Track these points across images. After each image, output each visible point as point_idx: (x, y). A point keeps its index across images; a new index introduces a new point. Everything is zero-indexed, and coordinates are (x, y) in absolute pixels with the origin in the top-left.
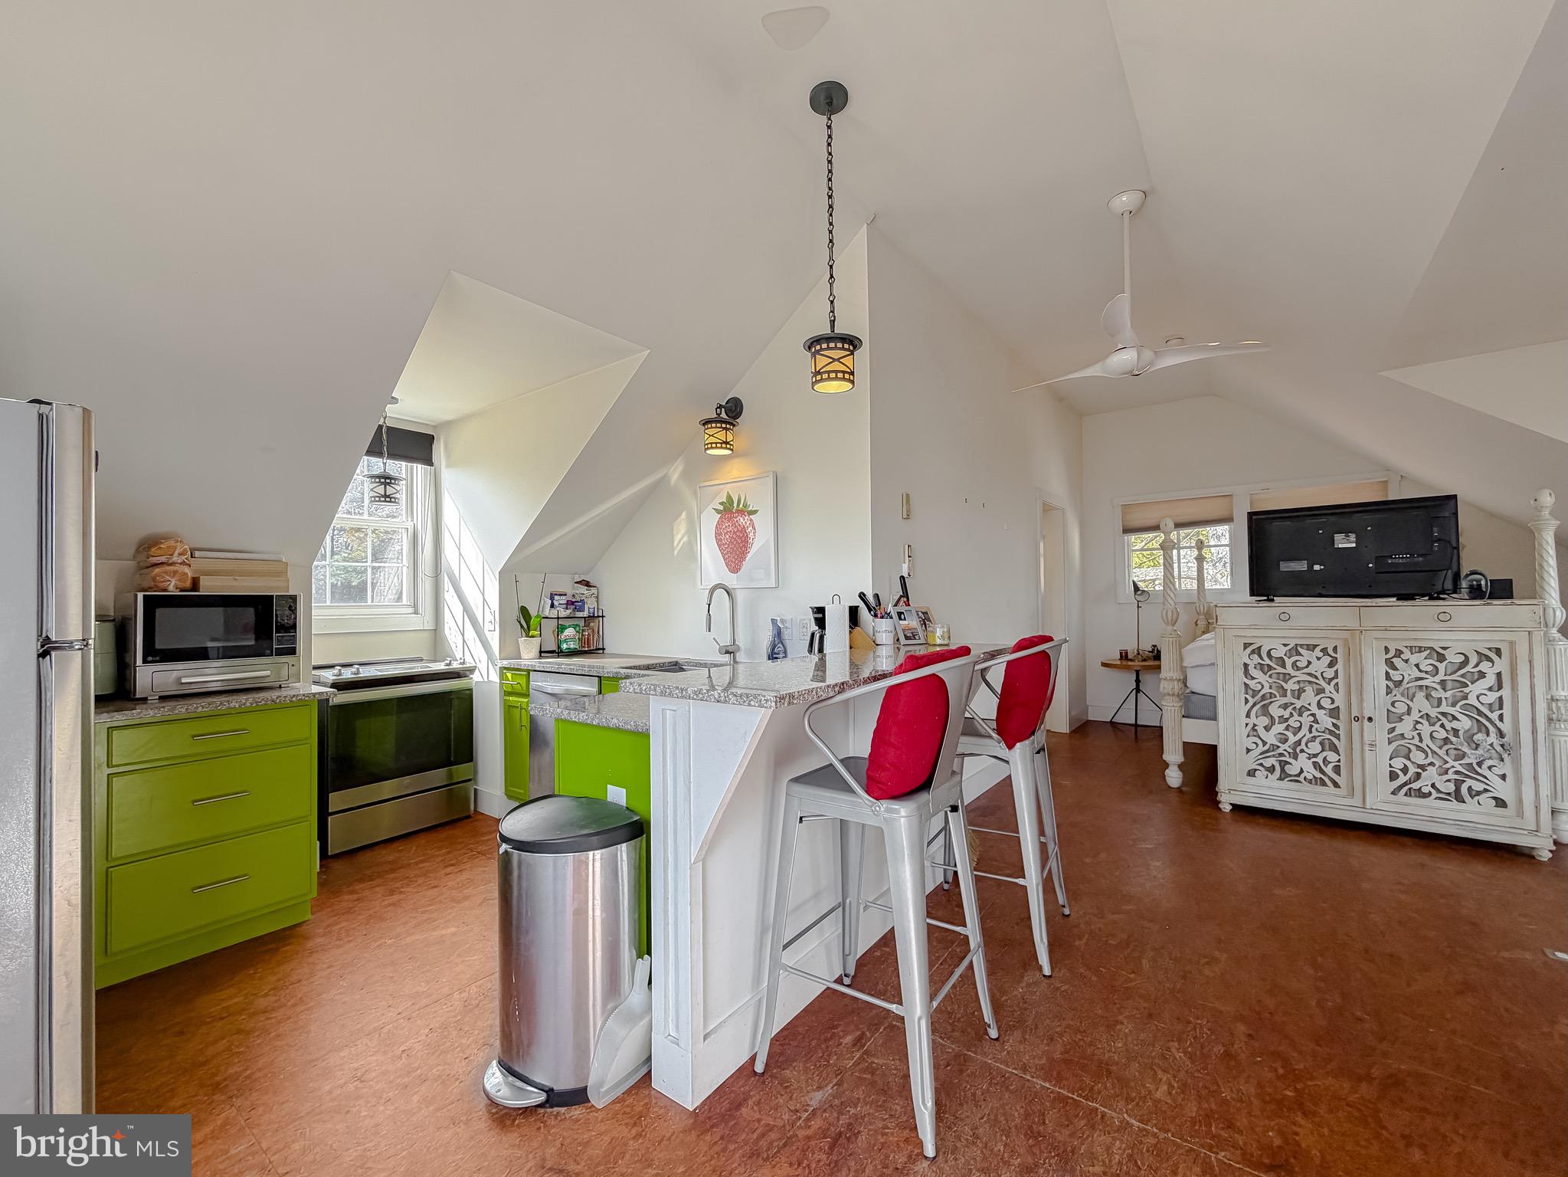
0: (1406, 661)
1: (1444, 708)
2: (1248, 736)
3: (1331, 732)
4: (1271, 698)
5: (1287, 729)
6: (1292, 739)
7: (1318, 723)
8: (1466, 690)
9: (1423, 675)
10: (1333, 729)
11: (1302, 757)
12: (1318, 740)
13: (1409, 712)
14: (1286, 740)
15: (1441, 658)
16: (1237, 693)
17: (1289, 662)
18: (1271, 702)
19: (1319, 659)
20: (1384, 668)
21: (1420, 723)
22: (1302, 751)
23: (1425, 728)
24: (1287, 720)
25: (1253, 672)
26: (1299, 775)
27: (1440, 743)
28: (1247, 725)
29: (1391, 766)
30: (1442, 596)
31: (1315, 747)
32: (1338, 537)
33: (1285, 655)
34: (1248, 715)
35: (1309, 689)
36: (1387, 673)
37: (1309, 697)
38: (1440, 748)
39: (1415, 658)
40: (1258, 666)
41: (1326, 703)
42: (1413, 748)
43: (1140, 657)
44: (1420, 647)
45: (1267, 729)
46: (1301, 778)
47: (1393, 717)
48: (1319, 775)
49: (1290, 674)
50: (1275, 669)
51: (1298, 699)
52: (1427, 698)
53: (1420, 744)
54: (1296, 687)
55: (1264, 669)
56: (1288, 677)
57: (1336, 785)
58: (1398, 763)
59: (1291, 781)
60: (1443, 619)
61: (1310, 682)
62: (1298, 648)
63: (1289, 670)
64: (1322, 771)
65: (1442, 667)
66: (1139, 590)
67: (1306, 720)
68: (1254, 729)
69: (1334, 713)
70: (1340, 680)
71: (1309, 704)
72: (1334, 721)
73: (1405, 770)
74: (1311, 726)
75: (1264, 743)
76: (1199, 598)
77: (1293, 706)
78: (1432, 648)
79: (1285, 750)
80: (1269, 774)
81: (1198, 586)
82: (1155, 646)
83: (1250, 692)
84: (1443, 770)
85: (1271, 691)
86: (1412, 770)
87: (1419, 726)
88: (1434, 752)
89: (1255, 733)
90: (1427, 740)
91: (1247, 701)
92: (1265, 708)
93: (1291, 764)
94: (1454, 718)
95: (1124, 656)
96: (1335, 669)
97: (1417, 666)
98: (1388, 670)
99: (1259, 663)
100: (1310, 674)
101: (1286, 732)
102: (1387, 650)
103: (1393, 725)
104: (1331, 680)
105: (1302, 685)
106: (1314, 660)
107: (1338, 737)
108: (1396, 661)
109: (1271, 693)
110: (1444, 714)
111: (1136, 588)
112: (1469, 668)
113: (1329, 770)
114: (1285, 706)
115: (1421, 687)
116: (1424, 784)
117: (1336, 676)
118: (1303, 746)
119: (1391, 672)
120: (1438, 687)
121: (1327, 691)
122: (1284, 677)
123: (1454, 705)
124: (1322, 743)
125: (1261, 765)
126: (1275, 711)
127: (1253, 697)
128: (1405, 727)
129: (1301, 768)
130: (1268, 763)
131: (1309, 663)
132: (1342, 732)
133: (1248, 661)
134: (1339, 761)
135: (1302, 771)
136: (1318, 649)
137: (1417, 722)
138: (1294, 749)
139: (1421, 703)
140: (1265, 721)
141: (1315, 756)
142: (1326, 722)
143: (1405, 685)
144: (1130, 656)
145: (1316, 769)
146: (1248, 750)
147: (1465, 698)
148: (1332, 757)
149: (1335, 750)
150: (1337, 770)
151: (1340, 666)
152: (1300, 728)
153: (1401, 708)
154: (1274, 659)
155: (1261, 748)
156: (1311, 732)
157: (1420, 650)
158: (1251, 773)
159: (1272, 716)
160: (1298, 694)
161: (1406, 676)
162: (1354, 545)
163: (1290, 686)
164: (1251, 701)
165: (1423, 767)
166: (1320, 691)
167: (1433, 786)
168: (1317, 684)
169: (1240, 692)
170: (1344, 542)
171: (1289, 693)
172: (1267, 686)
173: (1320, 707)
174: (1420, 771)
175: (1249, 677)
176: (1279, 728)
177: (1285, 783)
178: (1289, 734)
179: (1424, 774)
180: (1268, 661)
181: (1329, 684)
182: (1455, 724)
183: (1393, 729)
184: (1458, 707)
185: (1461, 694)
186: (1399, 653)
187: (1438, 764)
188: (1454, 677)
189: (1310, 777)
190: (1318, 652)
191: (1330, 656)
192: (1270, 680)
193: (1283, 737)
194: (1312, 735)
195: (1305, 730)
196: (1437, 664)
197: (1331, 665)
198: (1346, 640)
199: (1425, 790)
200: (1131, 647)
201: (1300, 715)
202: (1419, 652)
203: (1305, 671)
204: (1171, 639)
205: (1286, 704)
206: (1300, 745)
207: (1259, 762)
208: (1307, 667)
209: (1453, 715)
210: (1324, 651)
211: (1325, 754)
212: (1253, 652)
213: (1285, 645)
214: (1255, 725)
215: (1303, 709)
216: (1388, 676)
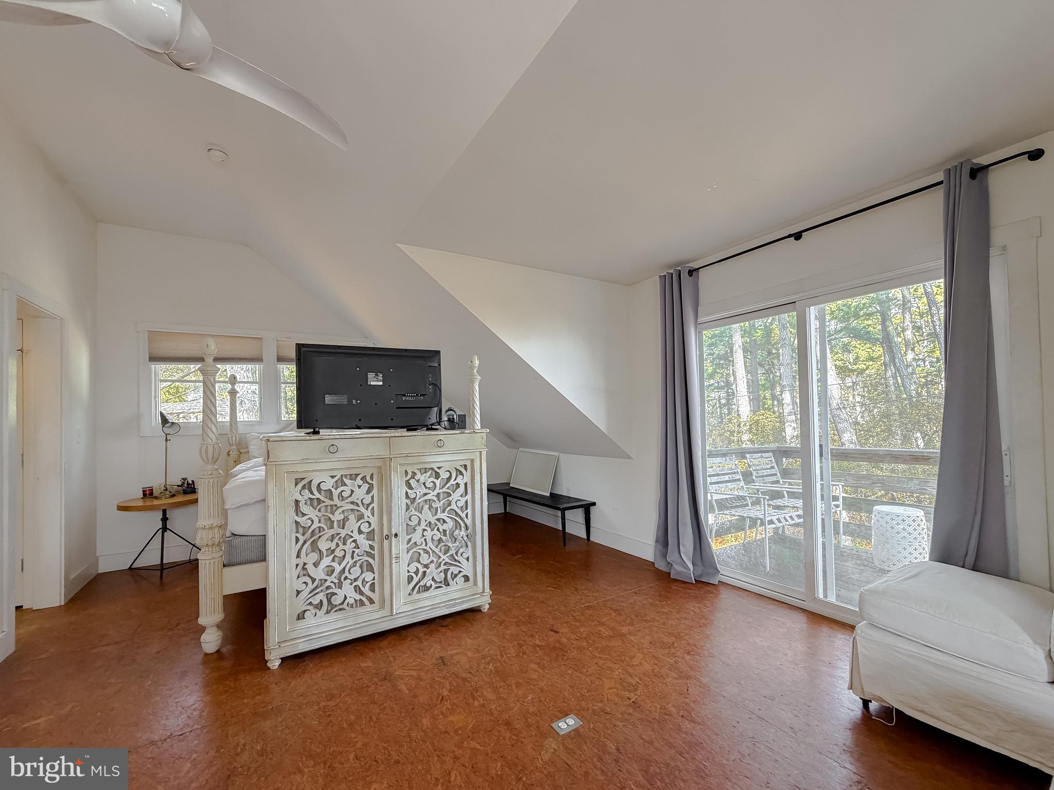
0: (418, 481)
1: (440, 515)
2: (298, 577)
3: (369, 554)
4: (320, 532)
5: (333, 560)
6: (338, 569)
7: (359, 548)
8: (450, 499)
9: (427, 491)
10: (370, 550)
11: (346, 584)
12: (358, 565)
13: (419, 524)
14: (333, 571)
15: (437, 476)
16: (288, 534)
17: (336, 493)
18: (320, 537)
19: (359, 487)
20: (405, 488)
21: (426, 530)
22: (346, 578)
23: (429, 533)
24: (333, 551)
25: (304, 508)
26: (343, 603)
27: (436, 543)
28: (297, 565)
29: (409, 572)
30: (433, 427)
31: (356, 571)
32: (371, 375)
33: (332, 487)
34: (298, 556)
35: (352, 518)
36: (407, 493)
37: (352, 524)
38: (437, 547)
39: (422, 478)
40: (309, 502)
41: (365, 528)
42: (422, 552)
43: (168, 493)
44: (426, 469)
45: (316, 565)
46: (345, 606)
47: (411, 530)
48: (358, 597)
49: (336, 505)
50: (324, 502)
51: (343, 528)
52: (429, 509)
53: (425, 548)
54: (342, 517)
55: (314, 503)
56: (334, 508)
57: (371, 601)
58: (413, 568)
59: (336, 611)
60: (439, 444)
61: (352, 510)
62: (344, 479)
63: (336, 501)
64: (361, 593)
65: (438, 482)
66: (168, 422)
67: (350, 546)
68: (304, 568)
69: (370, 536)
70: (375, 505)
71: (352, 532)
72: (370, 543)
73: (417, 573)
74: (353, 552)
75: (313, 580)
76: (231, 430)
77: (339, 536)
78: (432, 469)
79: (332, 582)
80: (318, 612)
81: (231, 418)
82: (184, 479)
83: (301, 530)
84: (438, 564)
85: (320, 525)
86: (421, 570)
87: (425, 533)
88: (433, 552)
89: (305, 572)
90: (430, 544)
91: (297, 540)
92: (314, 543)
93: (336, 594)
94: (444, 522)
95: (148, 494)
96: (371, 495)
97: (424, 484)
98: (407, 490)
99: (310, 498)
100: (352, 503)
101: (332, 564)
102: (406, 472)
103: (410, 536)
104: (368, 505)
105: (346, 514)
106: (356, 489)
107: (373, 557)
108: (412, 481)
109: (320, 527)
110: (438, 520)
111: (164, 420)
112: (452, 482)
113: (366, 590)
114: (332, 538)
115: (426, 500)
116: (427, 581)
117: (372, 501)
118: (347, 574)
119: (409, 491)
120: (435, 499)
121: (366, 517)
122: (332, 509)
123: (444, 511)
124: (361, 567)
125: (311, 604)
126: (323, 545)
127: (303, 535)
128: (417, 537)
129: (345, 595)
130: (316, 601)
131: (352, 491)
132: (376, 552)
133: (299, 498)
134: (374, 579)
135: (346, 598)
136: (359, 478)
137: (424, 530)
138: (339, 579)
139: (427, 515)
140: (314, 556)
141: (356, 580)
142: (364, 543)
143: (418, 501)
144: (155, 494)
145: (356, 591)
146: (298, 592)
147: (450, 505)
148: (368, 576)
149: (370, 568)
150: (372, 589)
151: (375, 492)
152: (344, 556)
153: (415, 521)
154: (322, 492)
155: (311, 586)
156: (353, 558)
157: (426, 470)
158: (301, 616)
159: (320, 550)
160: (343, 524)
161: (418, 493)
162: (381, 383)
163: (337, 517)
164: (302, 539)
165: (426, 566)
166: (360, 517)
167: (433, 579)
168: (358, 511)
169: (291, 532)
170: (375, 381)
171: (335, 524)
172: (316, 520)
173: (360, 532)
174: (425, 569)
175: (300, 514)
176: (326, 561)
177: (333, 616)
178: (335, 564)
179: (428, 571)
180: (317, 495)
181: (367, 509)
182: (445, 527)
183: (410, 540)
184: (446, 514)
185: (449, 502)
186: (414, 474)
187: (435, 560)
188: (445, 490)
189: (352, 601)
190: (359, 481)
191: (367, 482)
192: (320, 514)
193: (330, 569)
194: (354, 560)
195: (348, 557)
196: (435, 481)
197: (368, 492)
198: (380, 468)
199: (428, 585)
200: (156, 482)
201: (345, 544)
202: (425, 472)
203: (350, 500)
204: (211, 481)
205: (333, 535)
206: (344, 573)
207: (308, 602)
208: (350, 496)
209: (443, 519)
210: (364, 479)
211: (363, 575)
212: (304, 487)
213: (332, 477)
214: (305, 564)
215: (347, 537)
216: (407, 496)
